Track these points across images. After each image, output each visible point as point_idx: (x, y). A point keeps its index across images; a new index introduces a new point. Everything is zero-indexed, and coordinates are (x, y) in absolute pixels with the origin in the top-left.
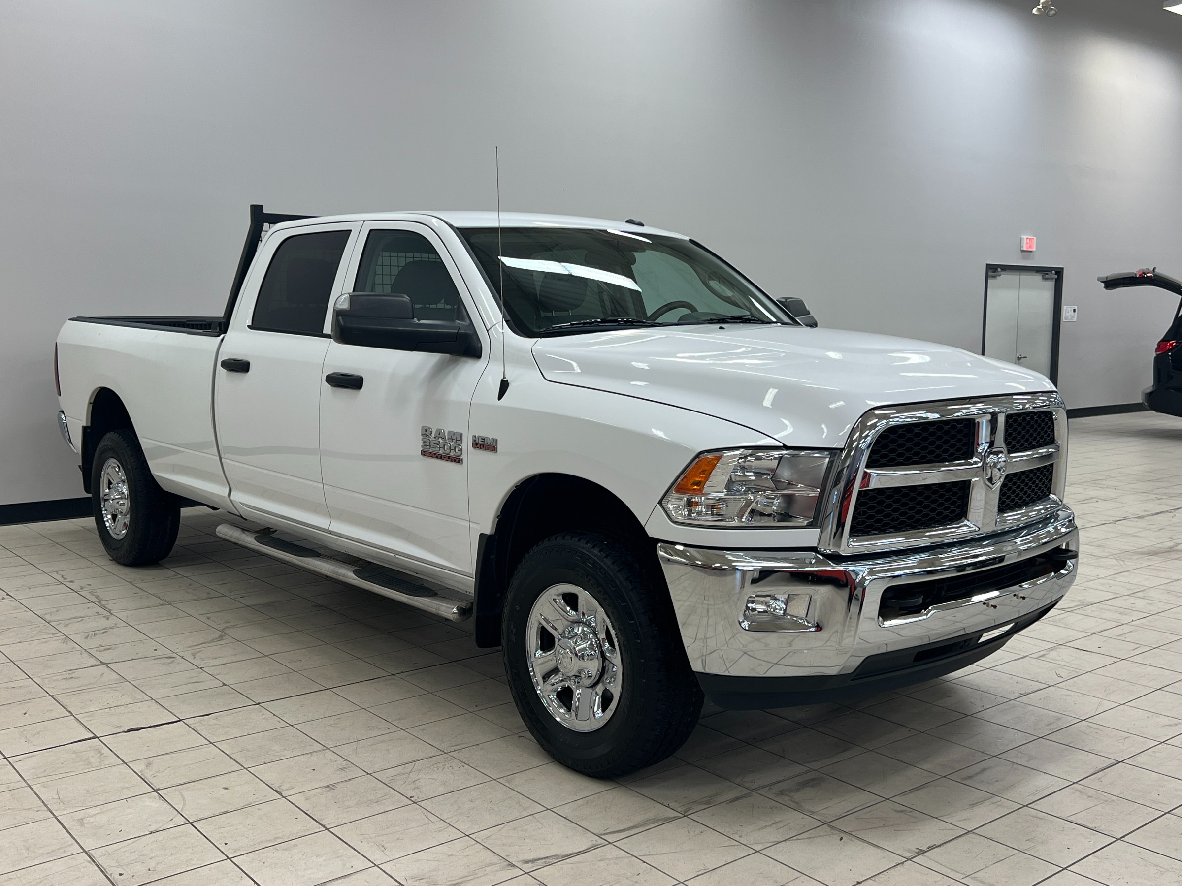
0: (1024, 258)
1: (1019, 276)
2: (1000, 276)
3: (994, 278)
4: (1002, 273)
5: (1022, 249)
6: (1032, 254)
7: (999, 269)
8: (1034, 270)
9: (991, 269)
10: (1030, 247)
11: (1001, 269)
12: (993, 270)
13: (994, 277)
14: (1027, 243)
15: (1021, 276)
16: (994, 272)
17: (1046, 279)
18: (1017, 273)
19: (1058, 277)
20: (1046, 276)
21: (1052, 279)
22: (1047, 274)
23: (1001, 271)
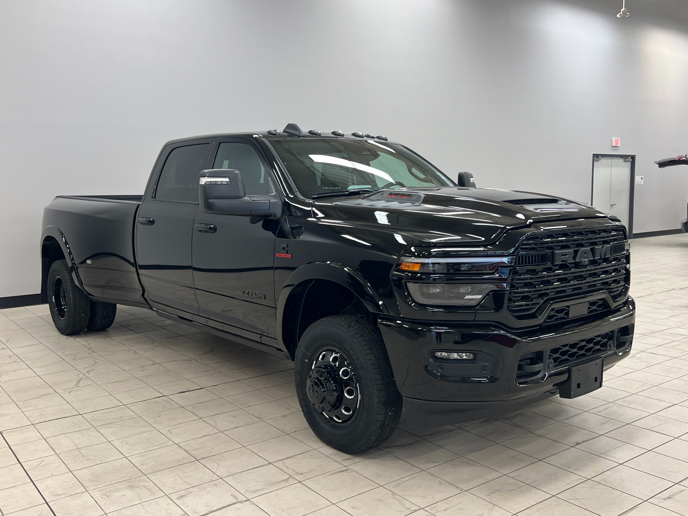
0: (614, 150)
2: (600, 160)
3: (597, 161)
6: (618, 148)
8: (619, 157)
10: (617, 144)
11: (601, 156)
14: (615, 142)
17: (626, 161)
18: (610, 158)
19: (633, 160)
20: (626, 160)
21: (629, 161)
22: (626, 159)
23: (601, 158)
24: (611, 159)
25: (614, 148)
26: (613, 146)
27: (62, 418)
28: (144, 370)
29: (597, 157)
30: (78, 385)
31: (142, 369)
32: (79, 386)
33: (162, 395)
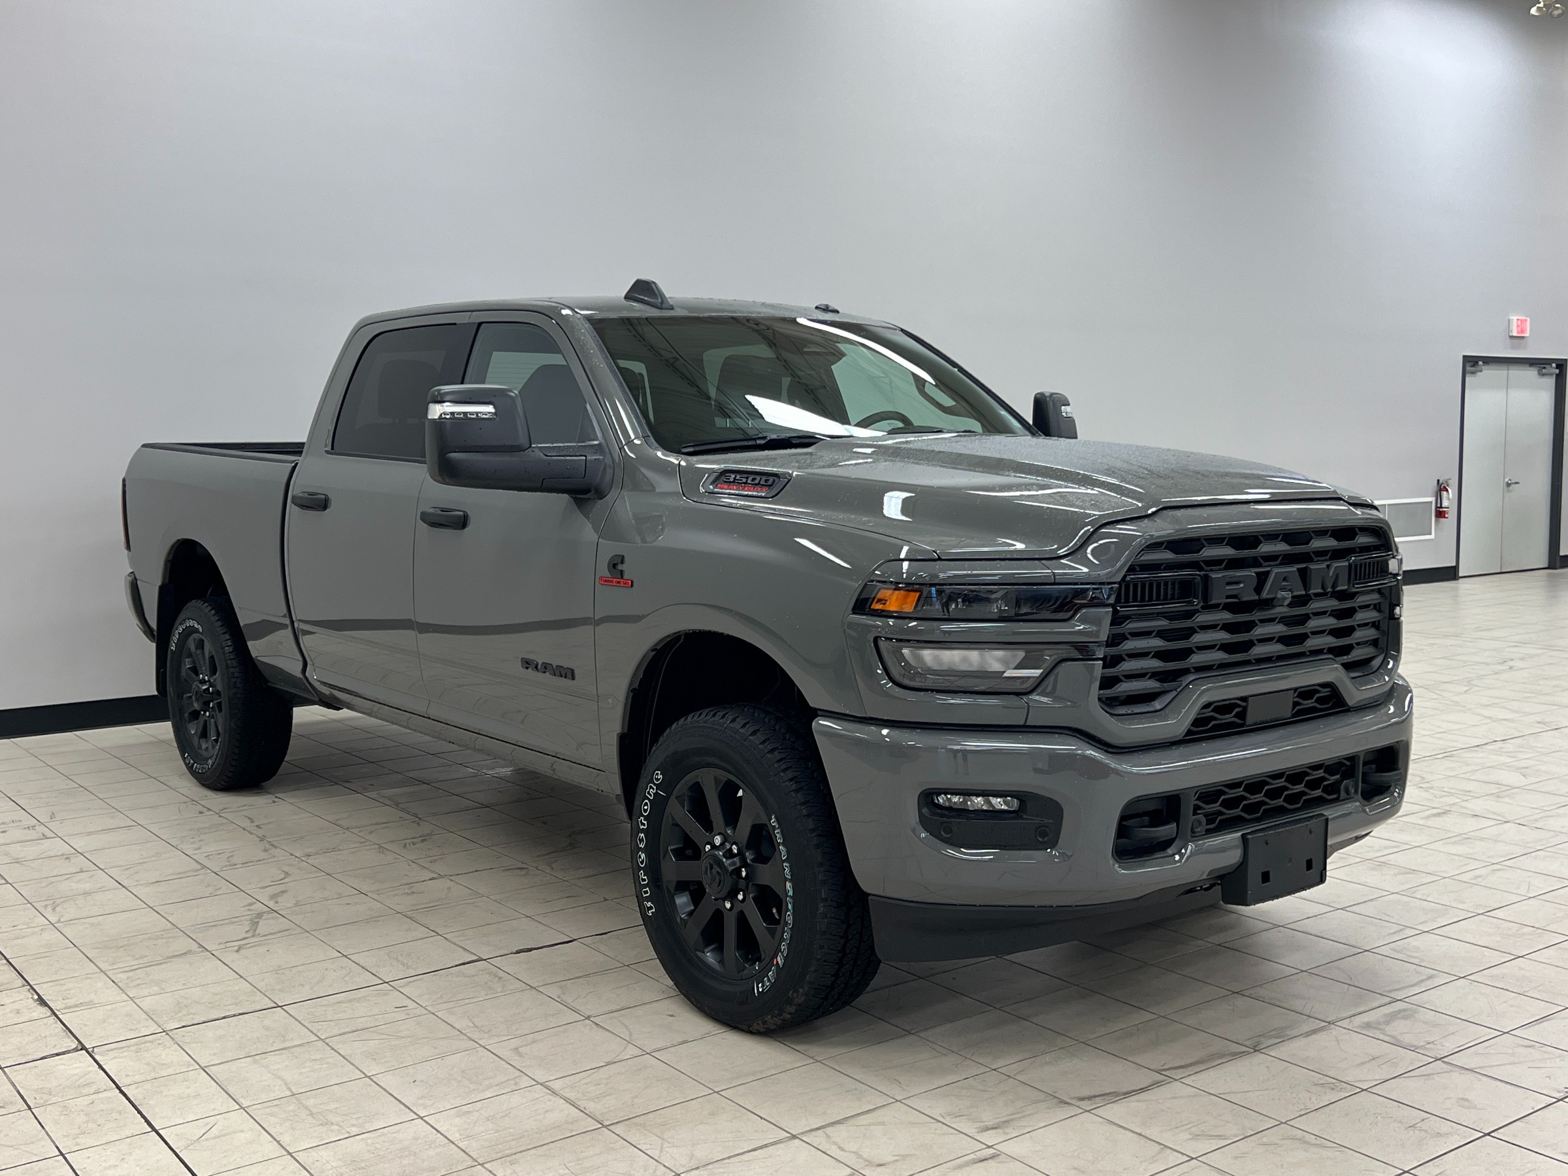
0: (1513, 347)
1: (1506, 372)
2: (1481, 371)
3: (1472, 375)
4: (1483, 367)
5: (1511, 334)
6: (1524, 340)
7: (1481, 363)
8: (1527, 363)
9: (1469, 362)
10: (1522, 331)
11: (1483, 362)
12: (1472, 363)
13: (1473, 373)
14: (1518, 326)
15: (1510, 371)
16: (1472, 366)
17: (1543, 375)
18: (1505, 367)
19: (1560, 371)
20: (1544, 370)
21: (1551, 374)
22: (1544, 368)
23: (1483, 365)
24: (1508, 370)
25: (1515, 341)
26: (1512, 337)
27: (234, 1016)
28: (413, 893)
29: (1472, 364)
30: (255, 931)
31: (410, 891)
32: (257, 932)
33: (476, 958)
